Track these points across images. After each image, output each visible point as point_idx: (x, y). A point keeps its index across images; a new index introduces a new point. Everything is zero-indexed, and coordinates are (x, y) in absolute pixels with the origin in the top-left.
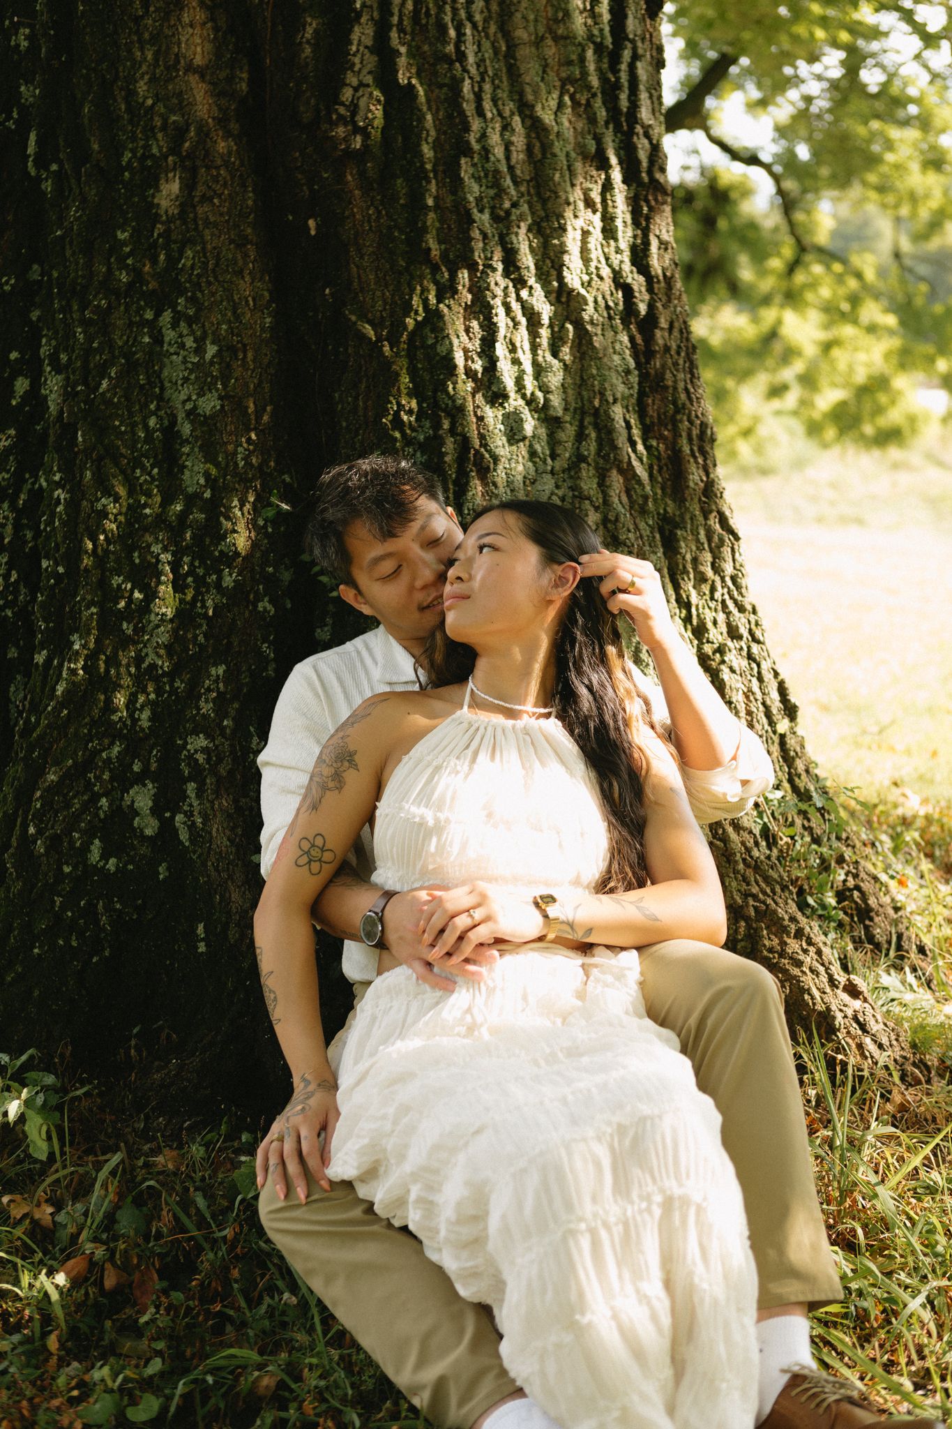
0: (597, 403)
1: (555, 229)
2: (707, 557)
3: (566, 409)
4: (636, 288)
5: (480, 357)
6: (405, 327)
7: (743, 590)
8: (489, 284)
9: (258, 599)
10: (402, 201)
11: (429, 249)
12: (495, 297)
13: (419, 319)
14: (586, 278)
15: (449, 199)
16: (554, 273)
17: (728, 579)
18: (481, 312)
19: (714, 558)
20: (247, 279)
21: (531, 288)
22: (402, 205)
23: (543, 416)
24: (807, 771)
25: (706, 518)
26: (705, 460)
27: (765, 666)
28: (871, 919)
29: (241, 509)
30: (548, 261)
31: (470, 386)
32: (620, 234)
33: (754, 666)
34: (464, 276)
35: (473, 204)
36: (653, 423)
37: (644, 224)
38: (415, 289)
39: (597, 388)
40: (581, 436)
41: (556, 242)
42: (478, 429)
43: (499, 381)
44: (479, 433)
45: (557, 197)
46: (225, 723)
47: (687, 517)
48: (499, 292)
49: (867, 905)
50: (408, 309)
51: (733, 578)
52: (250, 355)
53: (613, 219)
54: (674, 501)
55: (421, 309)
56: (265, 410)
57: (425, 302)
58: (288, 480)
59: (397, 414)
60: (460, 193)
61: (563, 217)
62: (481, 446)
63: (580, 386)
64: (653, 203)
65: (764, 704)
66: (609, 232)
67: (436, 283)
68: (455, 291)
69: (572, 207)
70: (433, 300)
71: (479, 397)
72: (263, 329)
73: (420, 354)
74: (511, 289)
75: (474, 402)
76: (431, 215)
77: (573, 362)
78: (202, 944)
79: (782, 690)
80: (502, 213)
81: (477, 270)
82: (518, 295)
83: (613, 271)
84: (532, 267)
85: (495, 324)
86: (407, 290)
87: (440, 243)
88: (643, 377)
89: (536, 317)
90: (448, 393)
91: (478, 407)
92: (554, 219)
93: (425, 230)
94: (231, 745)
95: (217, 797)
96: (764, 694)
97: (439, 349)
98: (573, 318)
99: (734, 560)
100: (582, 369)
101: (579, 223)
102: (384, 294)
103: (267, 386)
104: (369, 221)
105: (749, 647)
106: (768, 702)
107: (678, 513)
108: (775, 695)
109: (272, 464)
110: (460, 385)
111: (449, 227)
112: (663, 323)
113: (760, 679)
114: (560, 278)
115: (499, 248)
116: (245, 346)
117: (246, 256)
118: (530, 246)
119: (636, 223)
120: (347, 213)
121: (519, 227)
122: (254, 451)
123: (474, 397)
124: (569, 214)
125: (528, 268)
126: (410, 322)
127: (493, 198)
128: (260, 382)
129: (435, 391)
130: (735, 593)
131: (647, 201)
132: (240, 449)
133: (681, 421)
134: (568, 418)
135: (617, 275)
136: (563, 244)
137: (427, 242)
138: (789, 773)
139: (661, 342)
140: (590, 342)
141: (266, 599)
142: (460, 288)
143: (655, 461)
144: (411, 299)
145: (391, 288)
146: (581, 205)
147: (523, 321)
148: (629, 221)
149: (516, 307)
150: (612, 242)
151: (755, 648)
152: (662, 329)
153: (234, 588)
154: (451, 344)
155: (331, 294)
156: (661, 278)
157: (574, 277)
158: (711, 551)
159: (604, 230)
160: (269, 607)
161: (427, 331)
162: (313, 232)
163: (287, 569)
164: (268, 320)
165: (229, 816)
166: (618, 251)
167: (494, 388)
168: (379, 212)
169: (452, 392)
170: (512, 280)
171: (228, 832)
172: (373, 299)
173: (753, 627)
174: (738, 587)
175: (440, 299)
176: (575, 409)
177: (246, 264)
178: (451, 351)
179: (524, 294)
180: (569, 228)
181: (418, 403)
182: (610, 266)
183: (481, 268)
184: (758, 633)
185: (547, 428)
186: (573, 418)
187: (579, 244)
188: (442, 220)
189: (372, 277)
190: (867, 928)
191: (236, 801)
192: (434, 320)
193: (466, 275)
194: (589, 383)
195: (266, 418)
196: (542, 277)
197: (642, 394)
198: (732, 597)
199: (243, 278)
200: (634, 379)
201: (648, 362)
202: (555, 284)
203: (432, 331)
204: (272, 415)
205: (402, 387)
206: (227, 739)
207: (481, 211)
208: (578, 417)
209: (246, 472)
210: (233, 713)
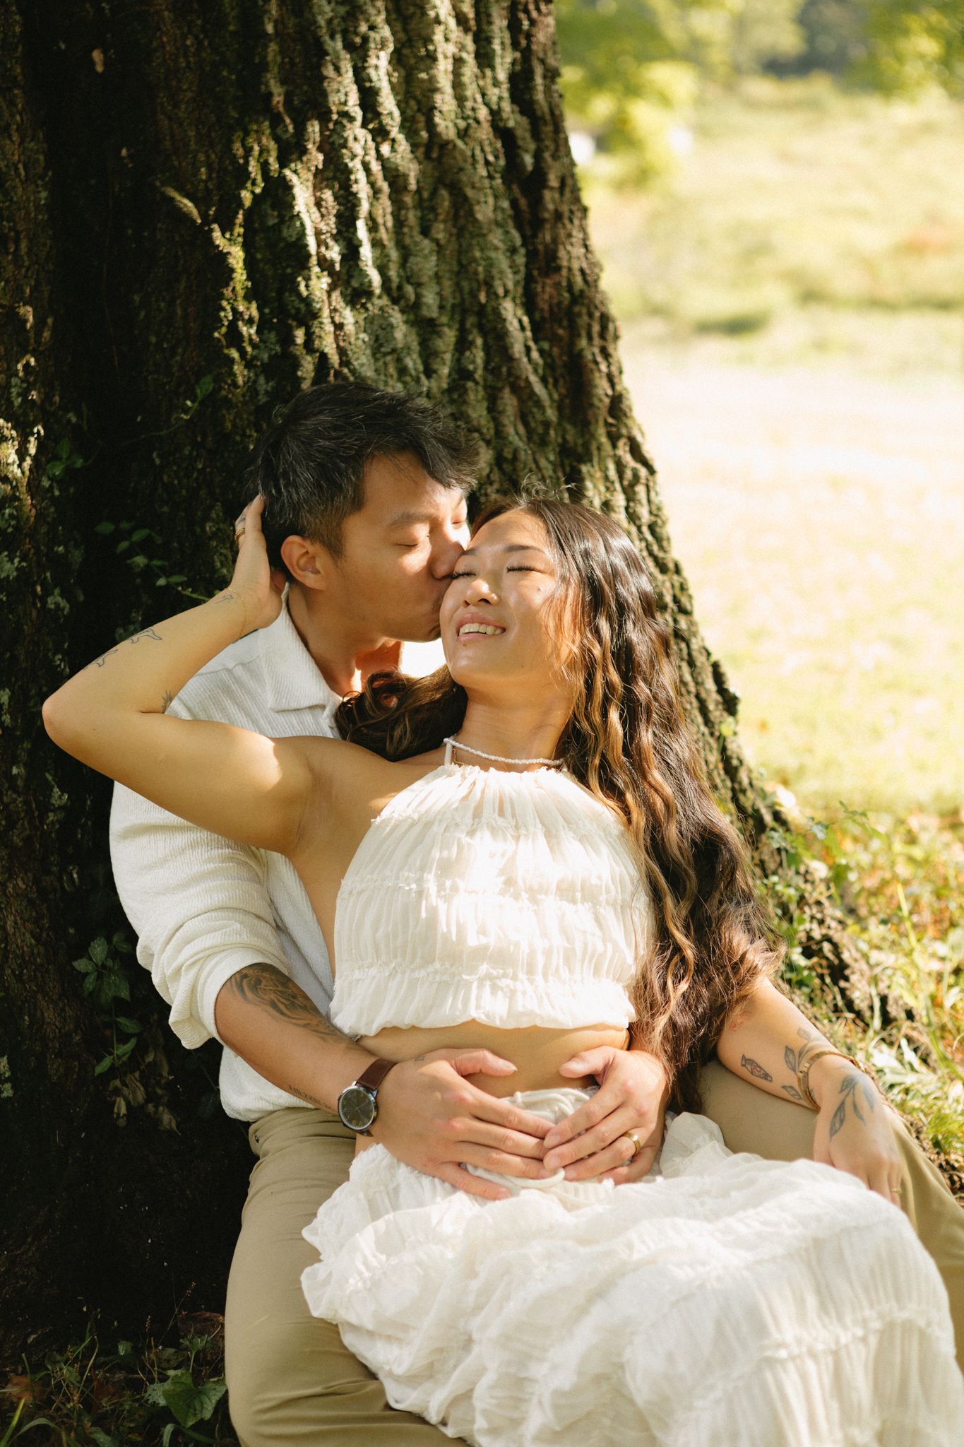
0: (483, 297)
1: (422, 58)
2: (619, 500)
3: (441, 307)
4: (519, 133)
5: (336, 241)
6: (240, 204)
7: (665, 543)
8: (346, 140)
9: (47, 592)
10: (231, 28)
11: (270, 95)
12: (354, 157)
13: (258, 190)
14: (462, 124)
15: (291, 22)
16: (421, 118)
17: (645, 529)
18: (335, 178)
19: (628, 500)
20: (15, 137)
21: (393, 140)
22: (231, 32)
23: (412, 317)
24: (751, 784)
25: (614, 446)
26: (609, 366)
27: (695, 644)
28: (847, 979)
29: (20, 466)
30: (413, 103)
31: (325, 281)
32: (498, 60)
33: (683, 645)
34: (314, 128)
35: (324, 30)
36: (543, 319)
37: (524, 43)
38: (251, 149)
39: (481, 276)
40: (463, 344)
41: (423, 76)
42: (336, 338)
43: (363, 274)
44: (338, 347)
45: (424, 14)
46: (15, 771)
47: (594, 446)
48: (358, 148)
49: (841, 960)
50: (243, 176)
51: (652, 528)
52: (24, 246)
53: (489, 40)
54: (574, 425)
55: (259, 178)
56: (45, 323)
57: (265, 166)
58: (74, 420)
59: (233, 326)
60: (307, 15)
61: (431, 41)
62: (342, 364)
63: (458, 273)
64: (534, 14)
65: (698, 696)
66: (484, 58)
67: (277, 139)
68: (304, 151)
69: (442, 27)
70: (274, 165)
71: (336, 295)
72: (37, 207)
73: (259, 240)
74: (371, 145)
75: (330, 304)
76: (273, 47)
77: (449, 241)
78: (8, 1086)
79: (718, 677)
80: (358, 40)
81: (330, 120)
82: (378, 151)
83: (492, 112)
84: (397, 113)
85: (355, 195)
86: (240, 152)
87: (283, 82)
88: (531, 255)
89: (400, 181)
90: (299, 294)
91: (335, 310)
92: (420, 44)
93: (264, 67)
94: (26, 802)
95: (10, 877)
96: (697, 683)
97: (285, 233)
98: (447, 181)
99: (649, 501)
100: (461, 252)
101: (451, 49)
102: (208, 157)
103: (46, 289)
104: (186, 56)
105: (675, 621)
106: (703, 695)
107: (580, 441)
108: (710, 685)
109: (57, 399)
110: (314, 282)
111: (292, 59)
112: (553, 181)
113: (691, 663)
114: (431, 126)
115: (355, 87)
116: (18, 233)
117: (12, 103)
118: (390, 82)
119: (515, 45)
120: (155, 44)
121: (378, 57)
122: (35, 381)
123: (329, 296)
124: (438, 37)
125: (390, 114)
126: (246, 196)
127: (344, 19)
128: (38, 284)
129: (280, 292)
130: (655, 548)
131: (527, 11)
132: (14, 381)
133: (579, 315)
134: (444, 319)
135: (495, 114)
136: (432, 79)
137: (267, 86)
138: (733, 790)
139: (551, 206)
140: (471, 214)
141: (57, 591)
142: (310, 146)
143: (548, 371)
144: (247, 163)
145: (218, 148)
146: (452, 23)
147: (385, 186)
148: (508, 41)
149: (376, 167)
150: (488, 72)
151: (683, 624)
152: (552, 189)
153: (16, 578)
154: (302, 225)
155: (130, 156)
156: (548, 117)
157: (446, 124)
158: (625, 490)
159: (478, 56)
160: (63, 603)
161: (267, 207)
162: (100, 69)
163: (77, 546)
164: (44, 195)
165: (31, 902)
166: (496, 83)
167: (355, 284)
168: (200, 43)
169: (305, 293)
170: (371, 131)
171: (30, 926)
172: (193, 164)
173: (678, 592)
174: (658, 539)
175: (283, 163)
176: (453, 306)
177: (12, 116)
178: (302, 234)
179: (385, 149)
180: (440, 57)
181: (259, 309)
182: (487, 104)
183: (335, 117)
184: (684, 600)
185: (418, 334)
186: (452, 319)
187: (451, 77)
188: (282, 52)
189: (192, 133)
190: (843, 991)
191: (36, 881)
192: (279, 193)
193: (317, 128)
194: (471, 269)
195: (46, 334)
196: (408, 126)
197: (529, 280)
198: (651, 554)
199: (10, 137)
200: (521, 260)
201: (535, 236)
202: (424, 134)
203: (273, 207)
204: (54, 330)
205: (238, 287)
206: (19, 795)
207: (332, 37)
208: (457, 317)
209: (25, 414)
210: (23, 756)
